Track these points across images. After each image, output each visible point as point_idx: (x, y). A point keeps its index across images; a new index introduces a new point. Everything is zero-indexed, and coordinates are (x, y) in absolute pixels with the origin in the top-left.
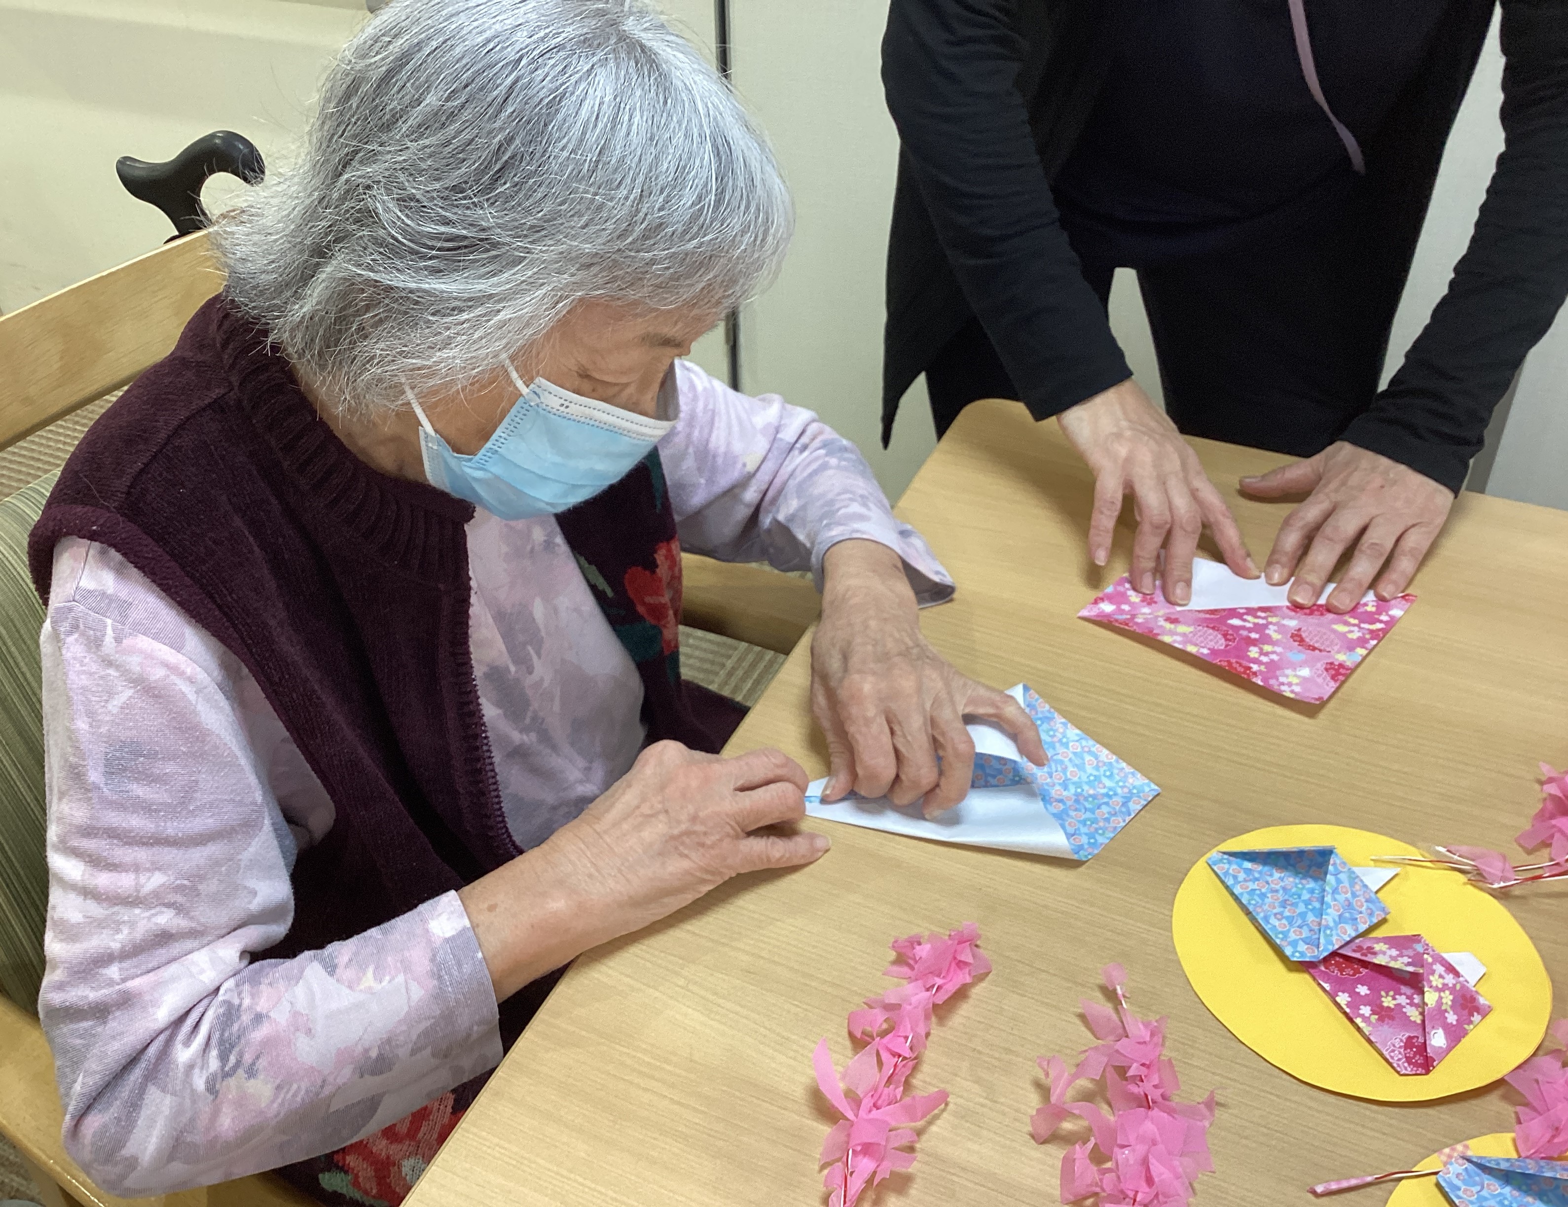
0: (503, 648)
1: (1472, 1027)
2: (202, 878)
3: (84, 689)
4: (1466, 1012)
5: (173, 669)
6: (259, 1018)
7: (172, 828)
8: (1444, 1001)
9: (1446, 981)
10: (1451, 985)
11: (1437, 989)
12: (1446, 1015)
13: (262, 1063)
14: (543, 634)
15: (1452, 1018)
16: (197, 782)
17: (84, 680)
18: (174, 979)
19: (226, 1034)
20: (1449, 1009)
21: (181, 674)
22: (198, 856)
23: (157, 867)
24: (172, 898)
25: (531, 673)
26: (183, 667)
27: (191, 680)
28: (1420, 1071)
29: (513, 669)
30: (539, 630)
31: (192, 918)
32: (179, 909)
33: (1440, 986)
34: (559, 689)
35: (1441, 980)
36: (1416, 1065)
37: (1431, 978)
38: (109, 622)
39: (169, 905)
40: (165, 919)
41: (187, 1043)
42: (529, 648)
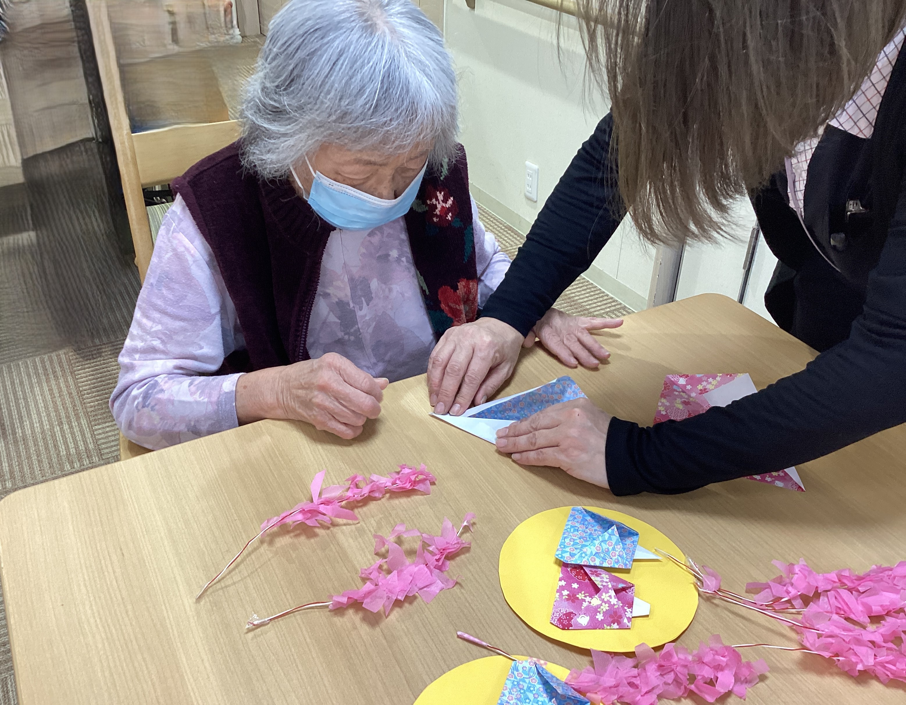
0: (349, 294)
1: (609, 627)
2: (176, 333)
3: (161, 247)
4: (610, 620)
5: (187, 249)
6: (162, 391)
7: (170, 309)
8: (602, 607)
9: (611, 600)
10: (612, 603)
11: (603, 601)
12: (598, 614)
13: (157, 407)
14: (373, 295)
15: (600, 617)
16: (186, 296)
17: (162, 244)
18: (147, 366)
19: (150, 392)
20: (602, 612)
21: (189, 252)
22: (178, 324)
23: (160, 322)
24: (161, 336)
25: (361, 310)
26: (190, 249)
27: (193, 256)
28: (561, 626)
29: (352, 305)
30: (371, 293)
31: (165, 347)
32: (163, 342)
33: (605, 600)
34: (374, 323)
35: (609, 598)
36: (561, 623)
37: (604, 594)
38: (174, 224)
39: (159, 338)
40: (157, 343)
41: (138, 389)
42: (363, 299)
